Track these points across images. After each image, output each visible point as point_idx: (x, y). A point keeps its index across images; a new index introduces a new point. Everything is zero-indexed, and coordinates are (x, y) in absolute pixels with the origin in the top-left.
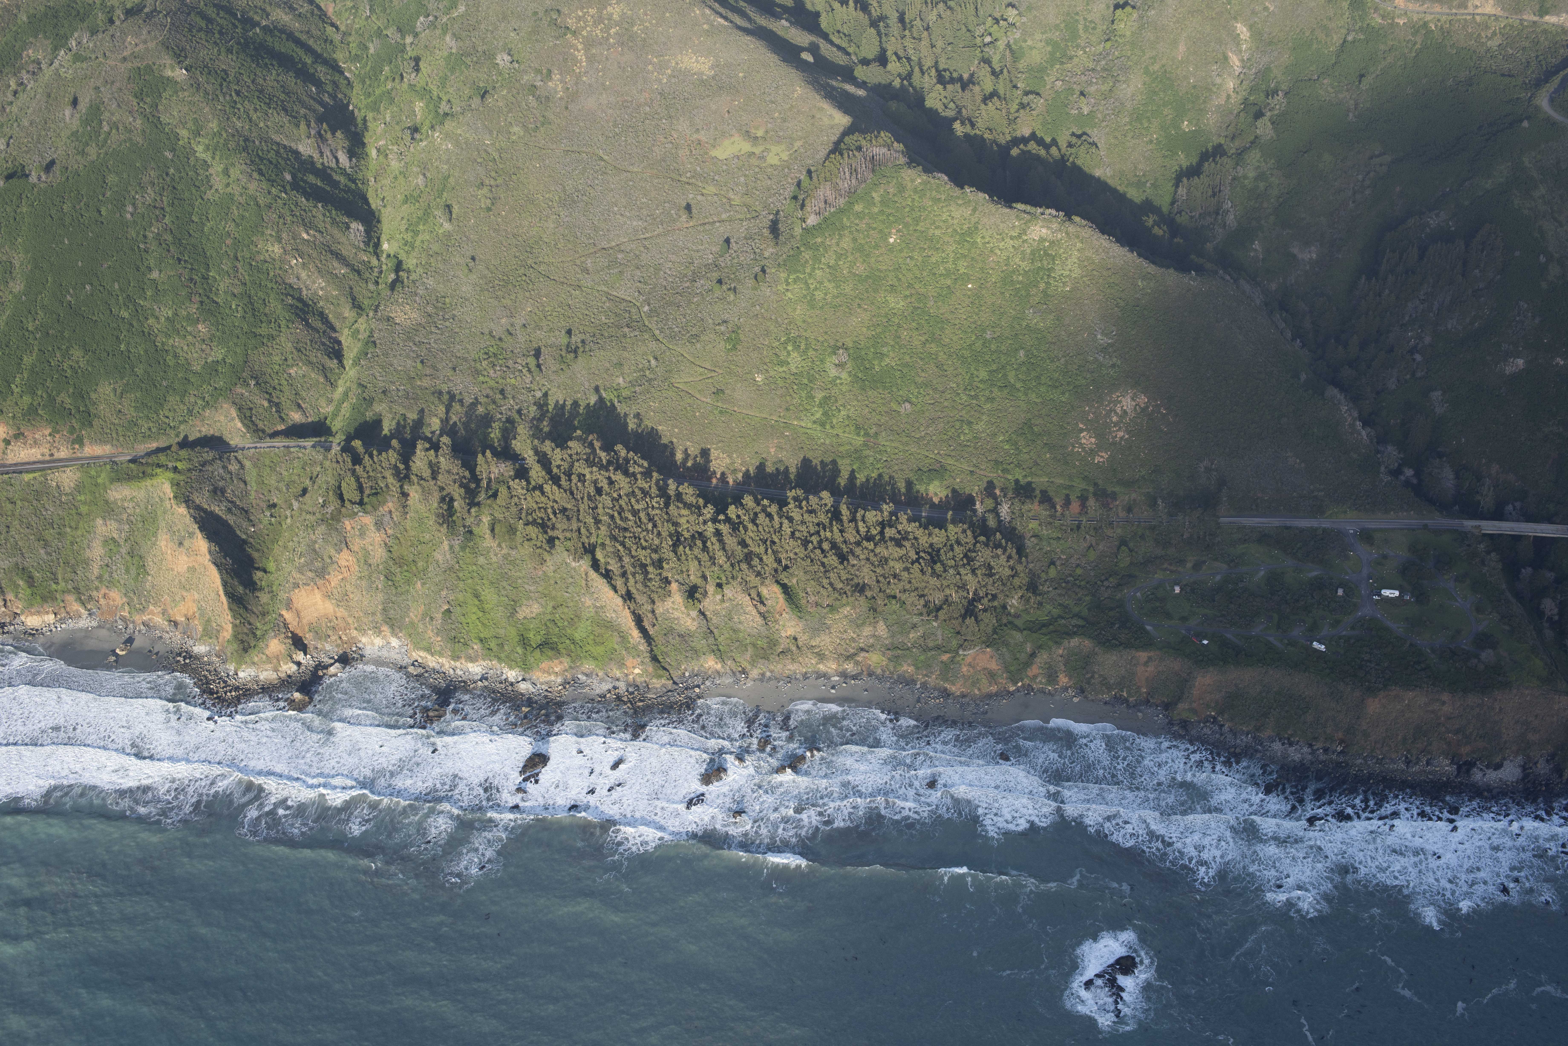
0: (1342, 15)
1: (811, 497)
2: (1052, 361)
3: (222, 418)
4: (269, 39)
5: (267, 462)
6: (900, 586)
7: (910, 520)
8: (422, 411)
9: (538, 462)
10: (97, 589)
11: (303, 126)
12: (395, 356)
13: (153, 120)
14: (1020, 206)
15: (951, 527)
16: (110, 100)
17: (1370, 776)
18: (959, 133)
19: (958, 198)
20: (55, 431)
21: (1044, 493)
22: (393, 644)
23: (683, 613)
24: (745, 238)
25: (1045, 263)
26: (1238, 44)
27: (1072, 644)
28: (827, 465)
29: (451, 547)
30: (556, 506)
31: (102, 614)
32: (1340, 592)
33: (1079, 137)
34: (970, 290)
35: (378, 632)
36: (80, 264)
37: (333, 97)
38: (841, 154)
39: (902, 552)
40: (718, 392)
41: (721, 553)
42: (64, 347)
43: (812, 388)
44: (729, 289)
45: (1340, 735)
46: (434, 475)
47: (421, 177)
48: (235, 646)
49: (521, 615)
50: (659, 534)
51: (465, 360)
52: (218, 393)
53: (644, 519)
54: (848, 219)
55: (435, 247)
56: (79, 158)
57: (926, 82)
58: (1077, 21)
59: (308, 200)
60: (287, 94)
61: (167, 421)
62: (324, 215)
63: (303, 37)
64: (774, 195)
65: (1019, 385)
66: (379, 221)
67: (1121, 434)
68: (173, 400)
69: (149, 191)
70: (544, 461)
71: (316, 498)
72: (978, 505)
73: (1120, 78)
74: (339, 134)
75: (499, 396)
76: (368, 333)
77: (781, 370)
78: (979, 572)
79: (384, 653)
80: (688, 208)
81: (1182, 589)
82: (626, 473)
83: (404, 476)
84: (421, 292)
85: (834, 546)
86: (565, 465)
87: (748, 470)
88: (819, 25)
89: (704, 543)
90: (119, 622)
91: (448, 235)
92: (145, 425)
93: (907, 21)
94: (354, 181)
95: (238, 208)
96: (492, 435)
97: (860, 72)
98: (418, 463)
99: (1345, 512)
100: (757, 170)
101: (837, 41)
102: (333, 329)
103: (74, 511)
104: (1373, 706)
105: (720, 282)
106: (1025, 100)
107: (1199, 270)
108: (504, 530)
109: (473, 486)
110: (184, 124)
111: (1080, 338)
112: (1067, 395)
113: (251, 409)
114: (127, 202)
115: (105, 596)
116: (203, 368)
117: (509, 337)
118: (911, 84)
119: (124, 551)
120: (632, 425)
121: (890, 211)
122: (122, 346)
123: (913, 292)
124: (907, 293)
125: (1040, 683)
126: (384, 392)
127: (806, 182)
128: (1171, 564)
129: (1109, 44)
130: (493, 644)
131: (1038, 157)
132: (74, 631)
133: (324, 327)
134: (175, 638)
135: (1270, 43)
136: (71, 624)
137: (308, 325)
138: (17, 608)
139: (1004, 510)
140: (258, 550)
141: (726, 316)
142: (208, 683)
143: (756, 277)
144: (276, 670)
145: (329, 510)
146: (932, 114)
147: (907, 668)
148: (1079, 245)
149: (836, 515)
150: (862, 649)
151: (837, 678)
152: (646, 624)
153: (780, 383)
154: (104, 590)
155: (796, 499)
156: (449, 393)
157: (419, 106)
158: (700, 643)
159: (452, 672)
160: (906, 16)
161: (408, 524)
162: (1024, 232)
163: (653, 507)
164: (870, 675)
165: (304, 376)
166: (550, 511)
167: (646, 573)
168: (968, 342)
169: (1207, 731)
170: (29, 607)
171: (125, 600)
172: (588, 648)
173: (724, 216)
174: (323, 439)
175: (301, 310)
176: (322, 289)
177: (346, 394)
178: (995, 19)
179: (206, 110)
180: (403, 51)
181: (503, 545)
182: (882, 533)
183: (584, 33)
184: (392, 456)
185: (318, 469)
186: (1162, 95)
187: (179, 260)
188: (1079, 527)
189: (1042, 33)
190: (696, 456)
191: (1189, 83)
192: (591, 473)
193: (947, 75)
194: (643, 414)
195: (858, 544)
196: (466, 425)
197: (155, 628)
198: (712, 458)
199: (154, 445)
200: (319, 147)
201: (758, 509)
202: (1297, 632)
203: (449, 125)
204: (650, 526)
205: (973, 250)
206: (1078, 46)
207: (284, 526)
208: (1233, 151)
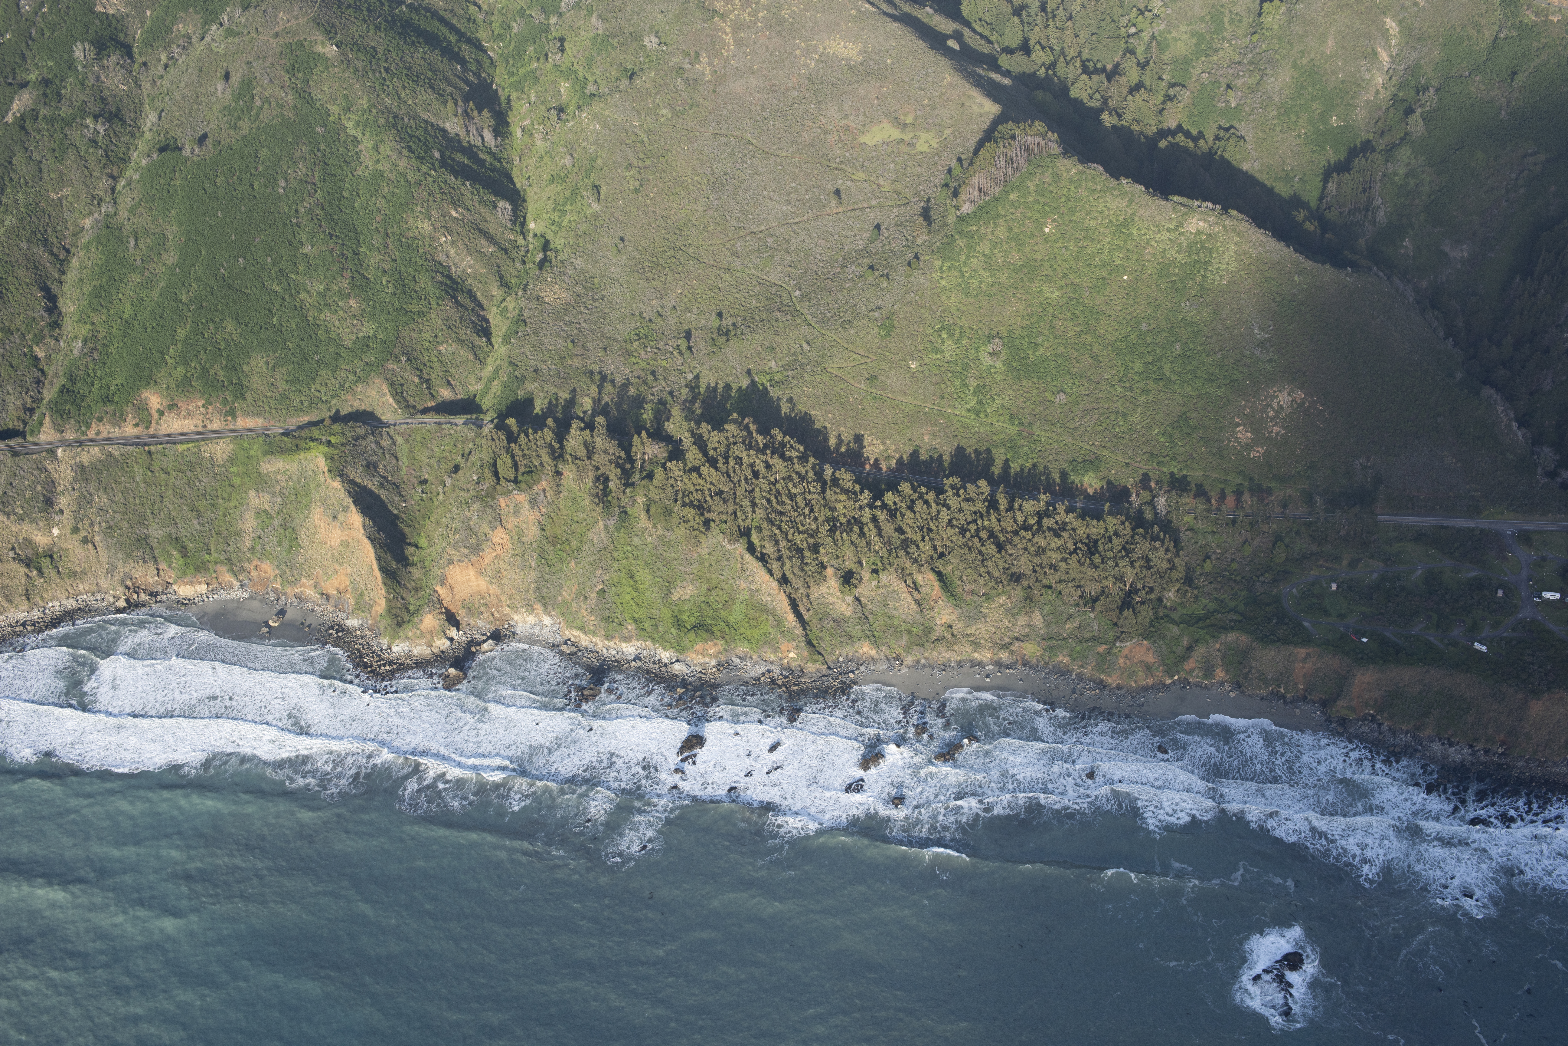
0: (1494, 11)
1: (968, 485)
2: (1208, 355)
3: (374, 393)
4: (415, 17)
5: (419, 438)
6: (1057, 576)
7: (1068, 511)
8: (574, 391)
9: (694, 444)
10: (249, 560)
11: (450, 104)
12: (545, 335)
13: (305, 96)
14: (1177, 198)
15: (1109, 519)
16: (262, 75)
17: (1532, 779)
18: (1107, 124)
19: (1114, 189)
20: (208, 403)
21: (1199, 486)
22: (546, 622)
23: (838, 598)
24: (896, 225)
25: (1202, 256)
26: (1387, 39)
27: (1229, 639)
28: (981, 453)
29: (606, 527)
30: (713, 489)
31: (254, 586)
32: (1500, 593)
33: (1227, 130)
34: (1125, 281)
35: (530, 609)
36: (233, 237)
37: (478, 75)
38: (996, 142)
39: (1059, 542)
40: (872, 378)
41: (877, 539)
42: (217, 319)
43: (966, 377)
44: (882, 276)
45: (1501, 737)
46: (590, 454)
47: (569, 157)
48: (389, 620)
49: (675, 596)
50: (816, 519)
51: (615, 340)
52: (369, 368)
53: (801, 503)
54: (1003, 208)
55: (583, 228)
56: (231, 132)
57: (1069, 71)
58: (1222, 13)
59: (456, 178)
60: (434, 72)
61: (318, 395)
62: (472, 193)
63: (447, 16)
64: (925, 182)
65: (1174, 378)
66: (524, 201)
67: (1276, 429)
68: (324, 374)
69: (301, 166)
70: (700, 443)
71: (469, 475)
72: (1133, 498)
73: (1268, 71)
74: (485, 113)
75: (650, 377)
76: (517, 312)
77: (935, 357)
78: (1137, 564)
79: (536, 631)
80: (838, 193)
81: (1338, 587)
82: (783, 457)
83: (558, 456)
84: (569, 272)
85: (992, 534)
86: (722, 448)
87: (901, 457)
88: (960, 13)
89: (861, 529)
90: (271, 594)
91: (596, 216)
92: (297, 398)
93: (1049, 10)
94: (499, 160)
95: (388, 185)
96: (645, 416)
97: (1004, 61)
98: (572, 442)
99: (1502, 513)
100: (906, 157)
101: (979, 29)
102: (481, 307)
103: (227, 483)
104: (1537, 708)
105: (871, 268)
106: (1172, 92)
107: (1354, 265)
108: (659, 511)
109: (628, 466)
110: (334, 100)
111: (1236, 332)
112: (1223, 389)
113: (402, 385)
114: (279, 177)
115: (256, 568)
116: (354, 343)
117: (659, 319)
118: (1055, 74)
119: (276, 523)
120: (785, 409)
121: (1045, 201)
122: (275, 320)
123: (1068, 282)
124: (1063, 283)
125: (1197, 676)
126: (536, 371)
127: (957, 170)
128: (1326, 561)
129: (1255, 38)
130: (647, 625)
131: (1186, 150)
132: (226, 602)
133: (472, 305)
134: (327, 612)
135: (1420, 39)
136: (223, 595)
137: (457, 302)
138: (170, 577)
139: (1161, 503)
140: (409, 526)
141: (879, 303)
142: (361, 657)
143: (909, 264)
144: (430, 645)
145: (484, 487)
146: (1077, 104)
147: (1062, 659)
148: (1236, 239)
149: (993, 504)
150: (1017, 639)
151: (991, 667)
152: (801, 608)
153: (935, 370)
154: (255, 562)
155: (953, 487)
156: (600, 373)
157: (564, 86)
158: (855, 629)
159: (605, 651)
160: (1048, 6)
161: (562, 503)
162: (1181, 225)
163: (810, 492)
164: (1024, 665)
165: (454, 353)
166: (707, 493)
167: (802, 558)
168: (1124, 333)
169: (1365, 729)
170: (182, 576)
171: (277, 572)
172: (743, 630)
173: (874, 203)
174: (474, 417)
175: (451, 287)
176: (470, 267)
177: (496, 372)
178: (1139, 10)
179: (357, 86)
180: (547, 30)
181: (659, 526)
182: (1039, 523)
183: (732, 16)
184: (547, 435)
185: (471, 446)
186: (1310, 89)
187: (331, 235)
188: (1234, 522)
189: (1188, 25)
190: (850, 442)
191: (1338, 78)
192: (749, 456)
193: (1091, 65)
194: (796, 398)
195: (1016, 533)
196: (618, 405)
197: (307, 600)
198: (866, 443)
199: (306, 419)
200: (466, 125)
201: (915, 496)
202: (1457, 632)
203: (597, 106)
204: (807, 510)
205: (1129, 242)
206: (1223, 39)
207: (437, 503)
208: (1382, 147)
